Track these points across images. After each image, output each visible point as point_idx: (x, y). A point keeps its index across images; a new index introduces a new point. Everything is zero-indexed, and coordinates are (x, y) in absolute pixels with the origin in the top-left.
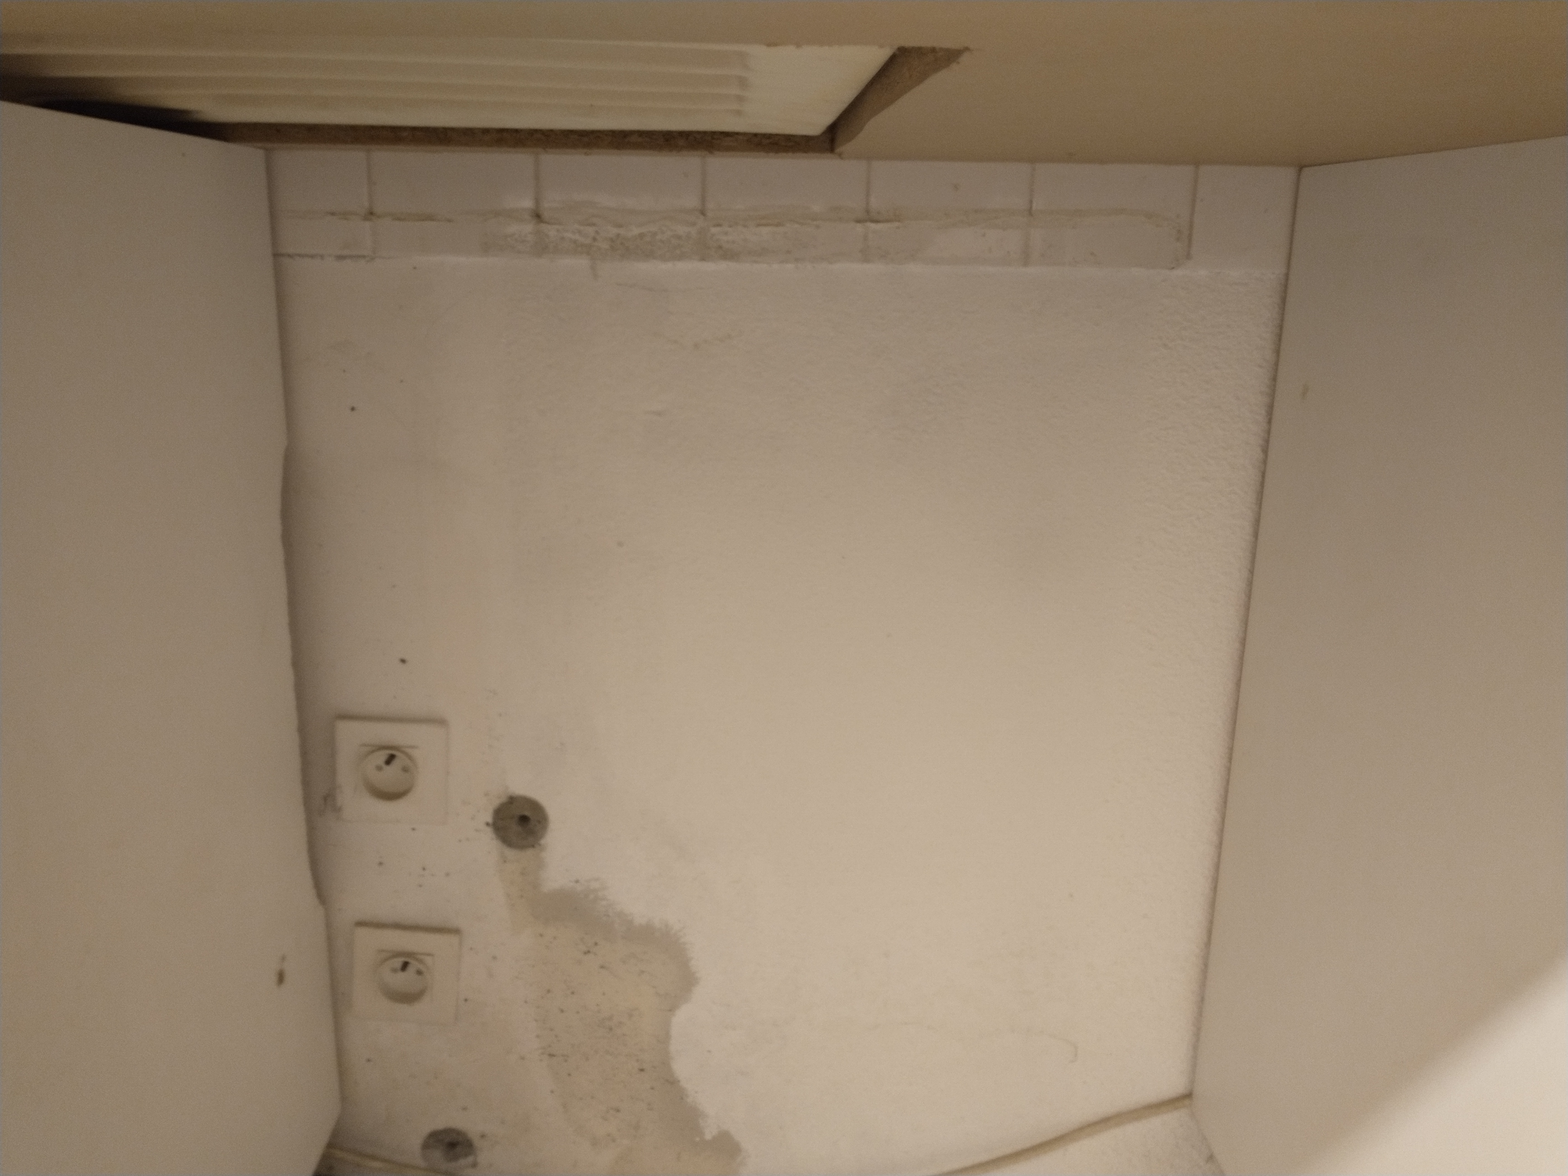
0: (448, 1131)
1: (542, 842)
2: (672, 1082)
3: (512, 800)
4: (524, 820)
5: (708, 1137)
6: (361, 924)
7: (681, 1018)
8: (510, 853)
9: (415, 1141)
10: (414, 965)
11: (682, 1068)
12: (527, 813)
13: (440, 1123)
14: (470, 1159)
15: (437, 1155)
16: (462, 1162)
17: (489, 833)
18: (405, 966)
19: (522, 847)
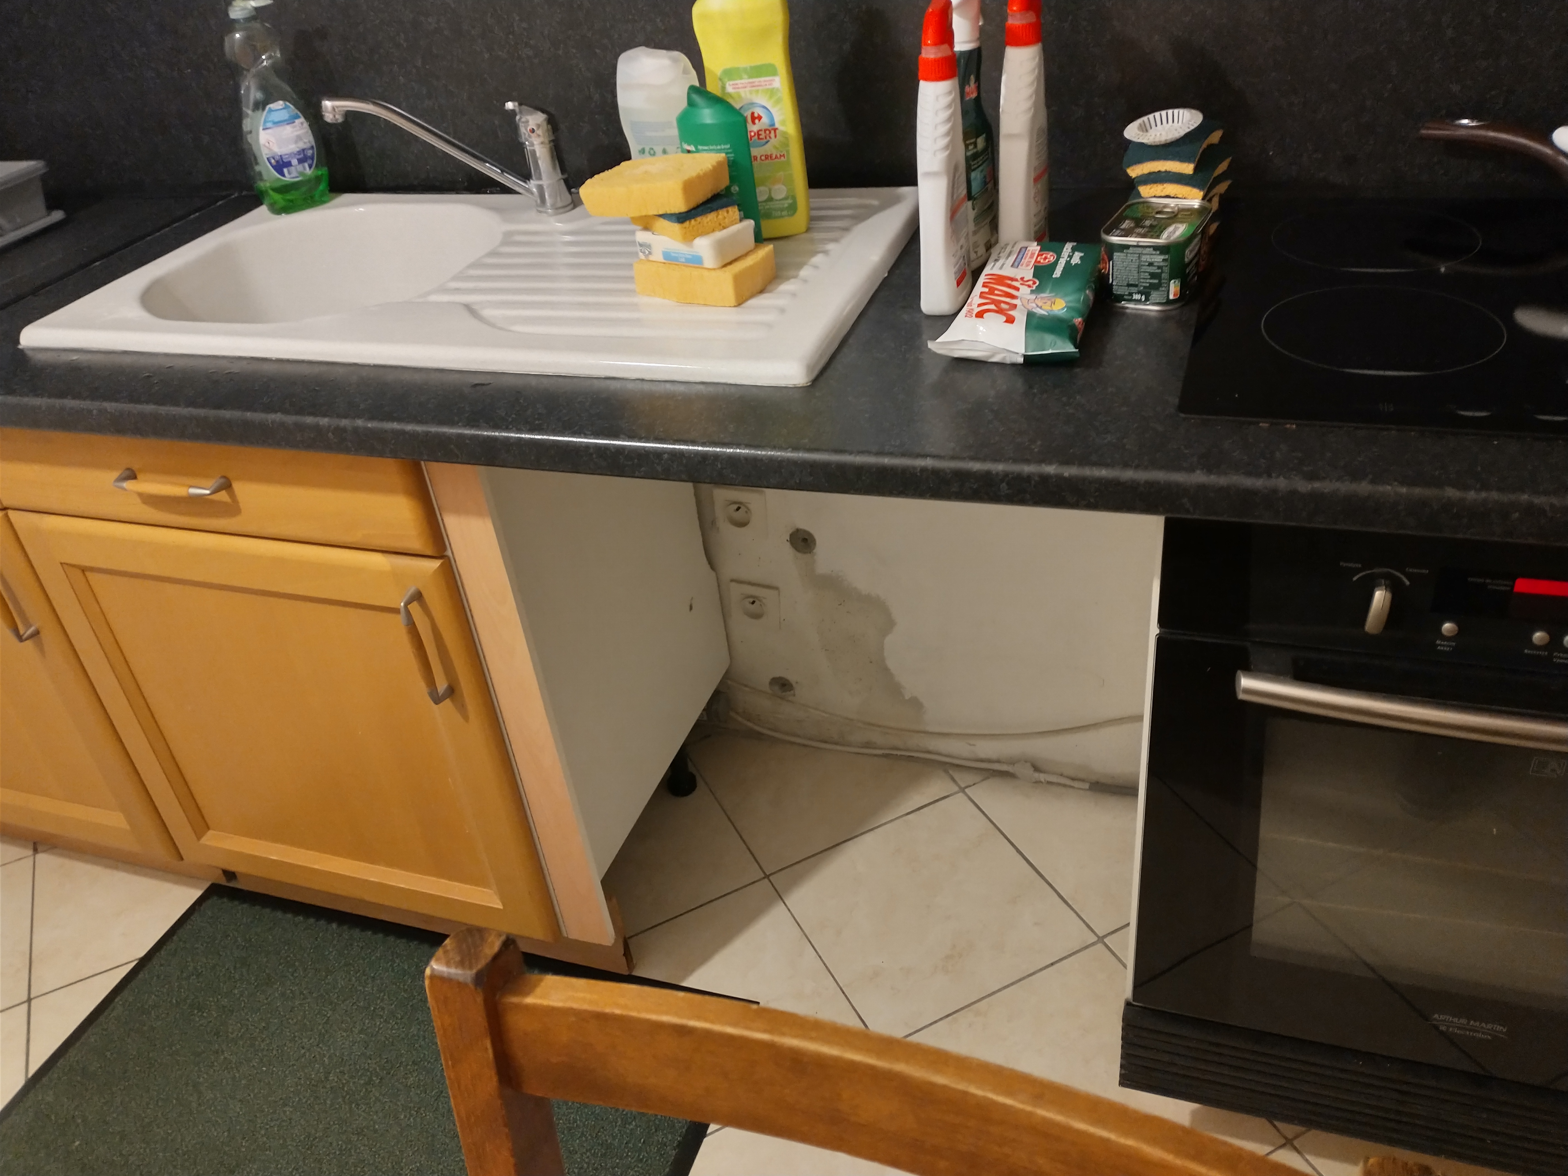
0: (781, 678)
1: (815, 551)
2: (886, 670)
3: (798, 530)
4: (805, 540)
5: (907, 698)
6: (732, 581)
7: (888, 640)
8: (799, 555)
9: (768, 681)
10: (757, 602)
11: (891, 664)
12: (806, 537)
13: (777, 674)
14: (792, 692)
15: (776, 688)
16: (788, 693)
17: (789, 544)
18: (753, 603)
19: (805, 553)
